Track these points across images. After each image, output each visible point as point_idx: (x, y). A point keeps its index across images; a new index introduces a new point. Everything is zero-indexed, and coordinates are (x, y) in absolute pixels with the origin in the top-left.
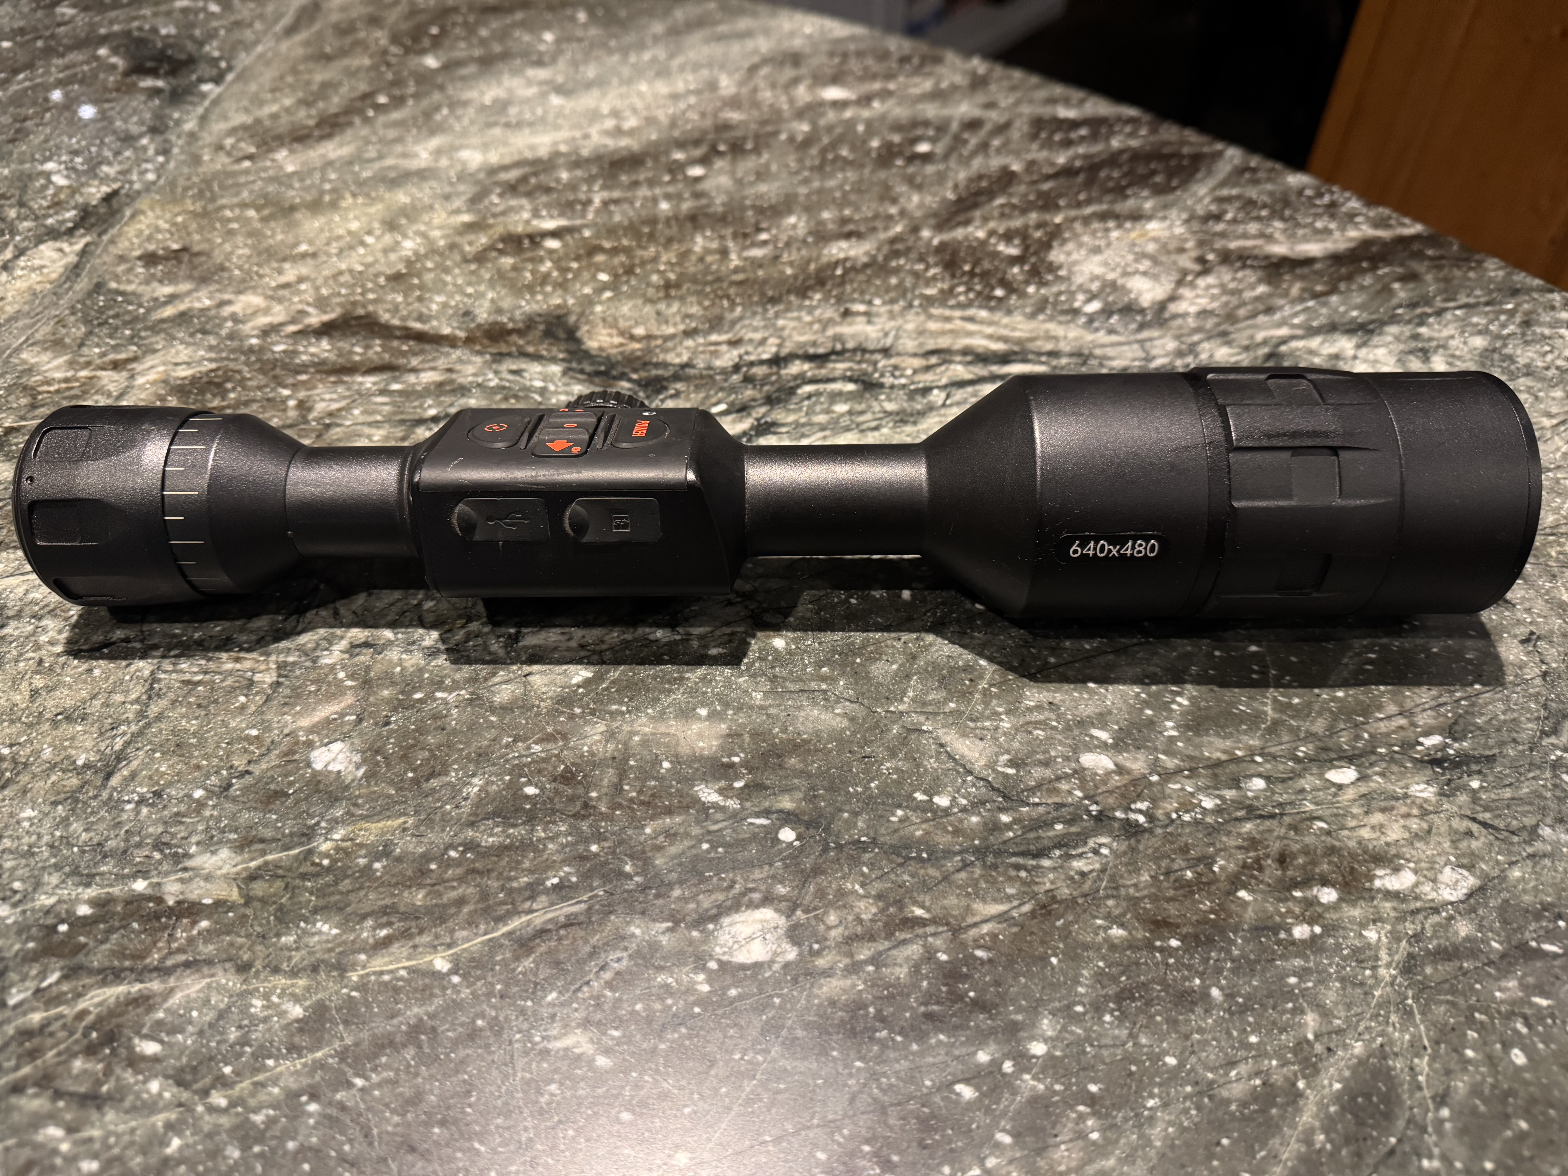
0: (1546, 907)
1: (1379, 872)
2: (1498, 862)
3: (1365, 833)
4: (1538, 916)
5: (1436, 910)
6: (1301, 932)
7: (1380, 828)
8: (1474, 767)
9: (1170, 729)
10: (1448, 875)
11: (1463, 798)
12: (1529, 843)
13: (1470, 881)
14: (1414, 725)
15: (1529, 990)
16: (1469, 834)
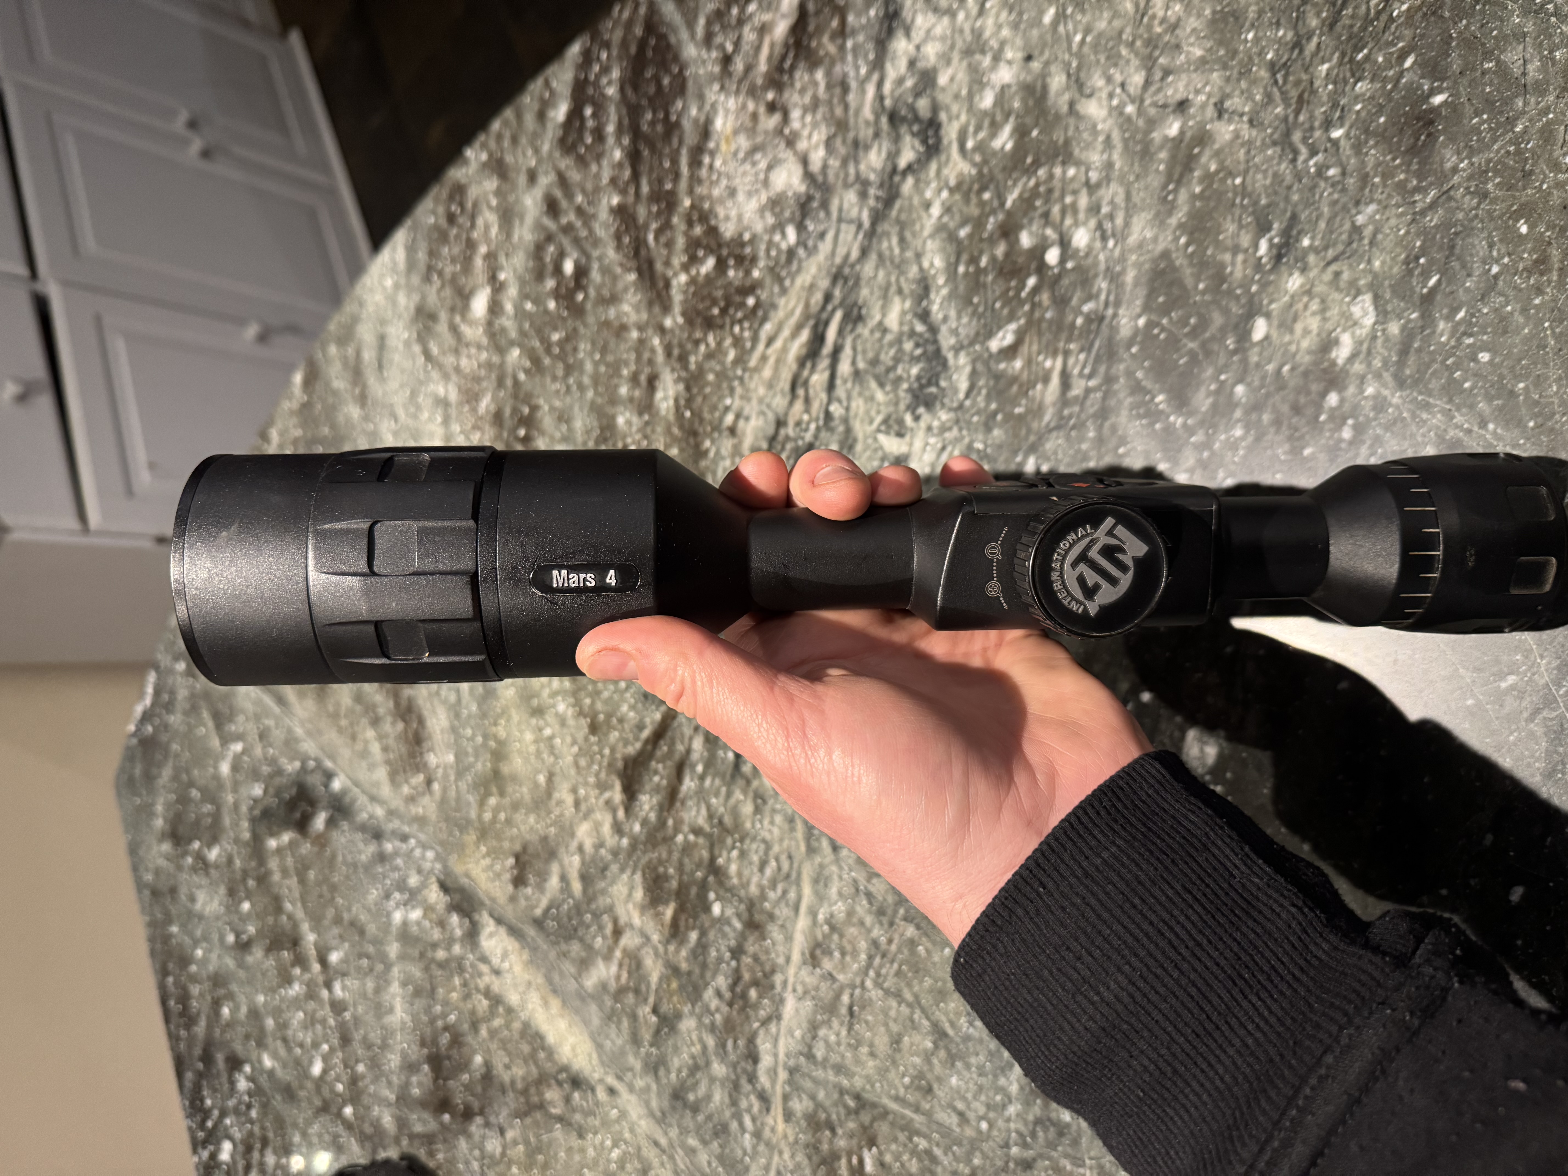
0: (1407, 262)
1: (1333, 354)
2: (1363, 271)
3: (1305, 344)
4: (1410, 273)
5: (1374, 338)
6: (1347, 433)
7: (1306, 332)
8: (1294, 232)
9: (1177, 420)
10: (1356, 310)
11: (1312, 259)
12: (1361, 239)
13: (1367, 299)
14: (1246, 251)
15: (1449, 317)
16: (1337, 274)
